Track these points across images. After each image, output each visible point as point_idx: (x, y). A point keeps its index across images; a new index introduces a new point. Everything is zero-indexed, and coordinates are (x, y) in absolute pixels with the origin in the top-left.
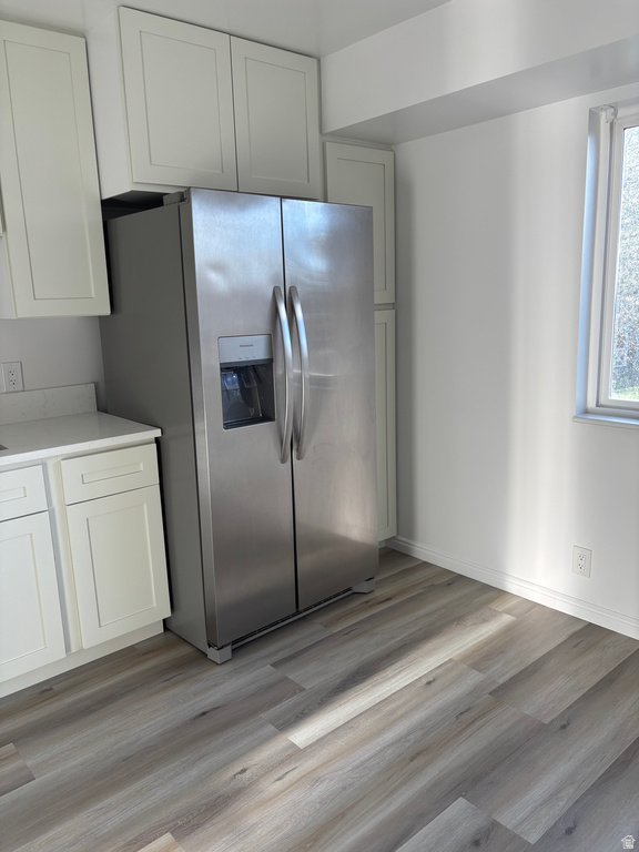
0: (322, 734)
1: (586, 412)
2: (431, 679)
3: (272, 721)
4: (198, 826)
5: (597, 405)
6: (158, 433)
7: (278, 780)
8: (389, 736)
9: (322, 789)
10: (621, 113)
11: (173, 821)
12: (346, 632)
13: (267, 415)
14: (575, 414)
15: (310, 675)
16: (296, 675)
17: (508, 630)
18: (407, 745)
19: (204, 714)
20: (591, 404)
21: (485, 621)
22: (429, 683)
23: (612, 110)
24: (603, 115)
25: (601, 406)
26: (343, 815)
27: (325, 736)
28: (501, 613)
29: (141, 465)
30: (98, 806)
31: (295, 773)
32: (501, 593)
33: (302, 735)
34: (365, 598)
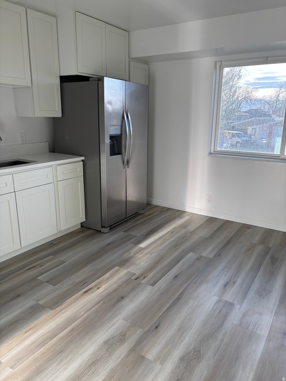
0: (148, 244)
1: (211, 153)
2: (172, 231)
3: (132, 243)
4: (124, 264)
5: (214, 152)
6: (83, 158)
7: (141, 254)
8: (166, 243)
9: (154, 255)
10: (223, 63)
11: (116, 264)
12: (142, 223)
13: (120, 153)
14: (208, 154)
15: (137, 233)
16: (133, 233)
17: (189, 220)
18: (172, 244)
19: (109, 244)
20: (212, 151)
21: (182, 218)
22: (172, 232)
23: (221, 62)
24: (218, 63)
25: (215, 152)
26: (162, 258)
27: (149, 245)
28: (185, 216)
29: (79, 169)
30: (92, 264)
31: (145, 252)
32: (184, 212)
33: (143, 245)
34: (143, 215)
